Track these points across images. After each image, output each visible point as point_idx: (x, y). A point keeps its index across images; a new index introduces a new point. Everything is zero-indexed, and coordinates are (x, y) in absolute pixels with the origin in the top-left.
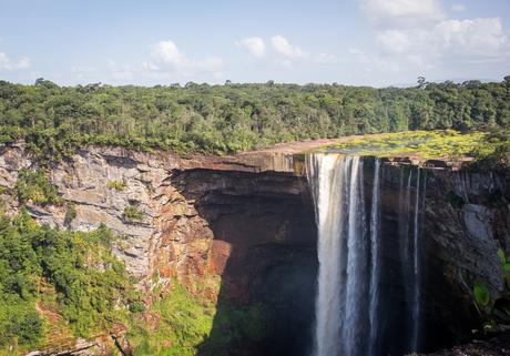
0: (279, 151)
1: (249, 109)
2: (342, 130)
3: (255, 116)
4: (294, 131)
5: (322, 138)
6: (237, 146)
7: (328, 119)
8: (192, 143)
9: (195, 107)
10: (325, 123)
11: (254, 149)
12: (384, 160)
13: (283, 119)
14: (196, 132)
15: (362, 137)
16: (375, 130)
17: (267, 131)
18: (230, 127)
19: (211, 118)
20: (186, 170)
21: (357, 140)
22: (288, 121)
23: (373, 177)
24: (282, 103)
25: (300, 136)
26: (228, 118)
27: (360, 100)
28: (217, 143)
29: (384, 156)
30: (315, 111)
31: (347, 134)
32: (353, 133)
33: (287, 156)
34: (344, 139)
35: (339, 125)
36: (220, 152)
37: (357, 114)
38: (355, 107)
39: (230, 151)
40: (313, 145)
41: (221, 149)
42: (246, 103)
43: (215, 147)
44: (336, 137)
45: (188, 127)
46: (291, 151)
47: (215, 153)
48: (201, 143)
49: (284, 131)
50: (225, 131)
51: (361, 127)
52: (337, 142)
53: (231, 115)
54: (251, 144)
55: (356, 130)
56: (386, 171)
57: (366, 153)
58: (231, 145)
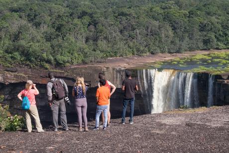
0: (111, 66)
1: (86, 20)
2: (184, 44)
3: (92, 27)
4: (131, 44)
5: (162, 52)
6: (66, 59)
7: (171, 33)
8: (17, 54)
9: (29, 16)
10: (167, 37)
11: (84, 62)
12: (218, 77)
13: (121, 32)
14: (23, 43)
15: (206, 53)
16: (221, 45)
17: (102, 44)
18: (60, 39)
19: (44, 28)
20: (11, 84)
21: (200, 55)
22: (126, 33)
23: (207, 96)
24: (123, 14)
25: (138, 50)
26: (59, 29)
27: (208, 14)
28: (45, 55)
29: (218, 73)
30: (156, 23)
31: (191, 49)
32: (198, 48)
33: (119, 71)
34: (187, 55)
35: (182, 39)
36: (47, 66)
37: (203, 28)
38: (202, 20)
39: (58, 65)
40: (150, 60)
41: (48, 62)
42: (84, 14)
43: (42, 60)
44: (178, 52)
45: (16, 37)
46: (124, 66)
47: (42, 66)
48: (26, 54)
49: (121, 45)
50: (55, 42)
51: (206, 42)
52: (176, 58)
53: (62, 25)
54: (82, 57)
55: (201, 45)
56: (219, 89)
57: (201, 69)
58: (59, 57)
